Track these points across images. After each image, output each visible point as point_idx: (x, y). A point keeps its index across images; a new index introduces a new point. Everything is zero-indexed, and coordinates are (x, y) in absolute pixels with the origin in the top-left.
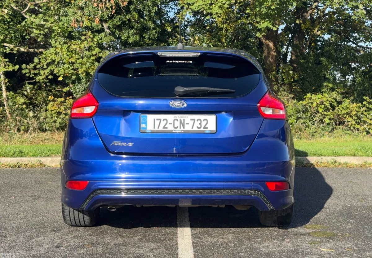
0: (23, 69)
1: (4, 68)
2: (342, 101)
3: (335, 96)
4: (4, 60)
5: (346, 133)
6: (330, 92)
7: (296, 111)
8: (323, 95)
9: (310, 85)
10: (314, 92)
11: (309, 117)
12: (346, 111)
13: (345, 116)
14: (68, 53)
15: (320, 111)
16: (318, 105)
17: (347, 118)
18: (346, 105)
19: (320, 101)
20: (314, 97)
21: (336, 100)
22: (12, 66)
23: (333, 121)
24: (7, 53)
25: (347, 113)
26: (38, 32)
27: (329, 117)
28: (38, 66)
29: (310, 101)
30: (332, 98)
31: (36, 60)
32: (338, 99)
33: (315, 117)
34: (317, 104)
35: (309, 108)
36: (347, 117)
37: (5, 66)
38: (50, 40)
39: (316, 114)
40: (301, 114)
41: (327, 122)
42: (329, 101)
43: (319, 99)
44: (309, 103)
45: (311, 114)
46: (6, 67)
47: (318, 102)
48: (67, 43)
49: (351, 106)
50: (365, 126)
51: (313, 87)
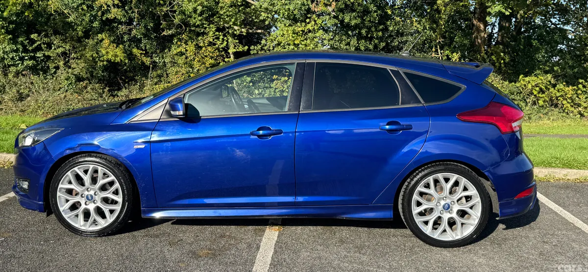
0: (251, 50)
1: (234, 48)
2: (557, 83)
3: (549, 79)
4: (234, 41)
6: (545, 74)
7: (510, 93)
8: (537, 78)
10: (526, 75)
11: (522, 98)
12: (561, 93)
13: (559, 99)
14: (294, 35)
15: (534, 94)
16: (533, 87)
17: (561, 101)
18: (561, 88)
19: (535, 83)
20: (527, 79)
21: (550, 82)
22: (242, 47)
23: (547, 103)
24: (237, 34)
25: (562, 96)
26: (266, 15)
27: (543, 99)
28: (265, 48)
30: (547, 80)
31: (263, 42)
32: (553, 81)
33: (528, 98)
35: (521, 90)
36: (562, 99)
37: (235, 46)
39: (529, 95)
41: (540, 105)
42: (544, 84)
43: (534, 81)
44: (522, 85)
45: (524, 96)
46: (236, 48)
47: (533, 85)
48: (292, 26)
49: (567, 89)
50: (580, 109)
51: (526, 69)
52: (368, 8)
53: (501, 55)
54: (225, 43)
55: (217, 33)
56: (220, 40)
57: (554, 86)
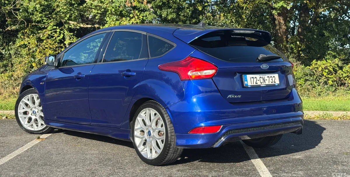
1: (70, 40)
2: (343, 66)
3: (337, 62)
4: (70, 33)
5: (347, 93)
6: (333, 59)
7: (304, 74)
8: (327, 62)
9: (316, 53)
10: (319, 59)
11: (315, 79)
12: (347, 74)
13: (345, 79)
15: (325, 75)
16: (323, 70)
17: (347, 81)
18: (347, 69)
19: (325, 66)
20: (319, 62)
21: (338, 65)
22: (76, 38)
23: (335, 83)
24: (72, 28)
26: (96, 12)
27: (332, 79)
29: (316, 66)
30: (335, 63)
32: (340, 64)
33: (320, 79)
34: (322, 68)
35: (315, 72)
36: (348, 79)
37: (70, 38)
38: (105, 18)
39: (321, 76)
40: (309, 77)
41: (330, 84)
42: (333, 66)
43: (323, 64)
44: (315, 68)
45: (317, 77)
46: (71, 40)
47: (323, 67)
48: (119, 20)
51: (318, 54)
52: (182, 5)
53: (297, 44)
54: (62, 35)
55: (55, 27)
56: (58, 33)
57: (341, 68)
